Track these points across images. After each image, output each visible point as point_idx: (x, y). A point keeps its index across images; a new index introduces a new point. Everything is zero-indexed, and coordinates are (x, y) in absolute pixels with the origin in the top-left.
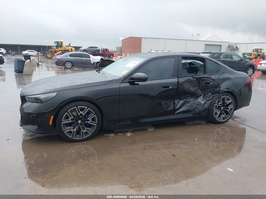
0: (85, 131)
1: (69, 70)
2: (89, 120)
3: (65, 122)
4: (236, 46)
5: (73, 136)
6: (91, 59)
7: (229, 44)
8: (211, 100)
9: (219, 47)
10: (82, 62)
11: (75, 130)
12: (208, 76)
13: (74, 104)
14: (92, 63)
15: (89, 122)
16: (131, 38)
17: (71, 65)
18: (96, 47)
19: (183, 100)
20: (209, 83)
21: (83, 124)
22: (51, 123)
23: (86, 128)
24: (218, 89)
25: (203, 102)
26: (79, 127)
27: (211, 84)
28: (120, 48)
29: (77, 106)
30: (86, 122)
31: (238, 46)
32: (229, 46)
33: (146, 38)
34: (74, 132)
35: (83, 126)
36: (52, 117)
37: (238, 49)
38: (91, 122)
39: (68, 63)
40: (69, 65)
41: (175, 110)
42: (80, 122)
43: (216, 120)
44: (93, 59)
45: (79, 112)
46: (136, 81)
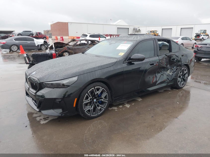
0: (99, 108)
1: (15, 53)
2: (102, 98)
3: (85, 102)
4: (139, 29)
5: (91, 114)
6: (35, 42)
7: (134, 27)
8: (176, 71)
9: (127, 29)
10: (27, 45)
11: (92, 108)
12: (174, 54)
13: (92, 85)
14: (36, 45)
15: (102, 100)
16: (58, 23)
17: (17, 48)
18: (30, 32)
19: (160, 73)
20: (174, 59)
21: (97, 102)
22: (74, 106)
23: (100, 106)
24: (180, 63)
25: (171, 74)
26: (95, 105)
27: (176, 59)
28: (47, 31)
29: (94, 87)
30: (100, 100)
31: (140, 28)
32: (134, 29)
33: (72, 23)
34: (92, 110)
35: (98, 103)
36: (76, 99)
37: (140, 31)
38: (104, 100)
39: (14, 46)
40: (15, 48)
41: (156, 81)
42: (95, 100)
43: (179, 86)
44: (37, 42)
45: (96, 92)
46: (132, 62)
